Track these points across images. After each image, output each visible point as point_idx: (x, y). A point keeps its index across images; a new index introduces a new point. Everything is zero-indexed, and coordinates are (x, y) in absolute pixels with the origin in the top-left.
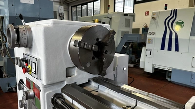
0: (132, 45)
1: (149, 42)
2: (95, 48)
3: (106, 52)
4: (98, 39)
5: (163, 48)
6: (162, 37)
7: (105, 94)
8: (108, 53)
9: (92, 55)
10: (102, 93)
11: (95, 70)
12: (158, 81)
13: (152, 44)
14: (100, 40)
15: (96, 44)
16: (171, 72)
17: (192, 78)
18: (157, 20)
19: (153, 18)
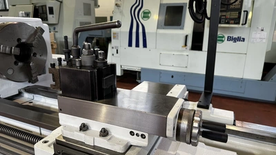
0: (97, 40)
1: (114, 38)
2: (16, 51)
3: (35, 54)
4: (19, 40)
5: (130, 45)
6: (128, 30)
7: (41, 104)
8: (38, 56)
9: (15, 60)
10: (37, 103)
11: (22, 76)
12: (127, 84)
13: (118, 39)
14: (23, 41)
15: (17, 46)
16: (140, 72)
17: (160, 77)
18: (121, 8)
19: (116, 4)
